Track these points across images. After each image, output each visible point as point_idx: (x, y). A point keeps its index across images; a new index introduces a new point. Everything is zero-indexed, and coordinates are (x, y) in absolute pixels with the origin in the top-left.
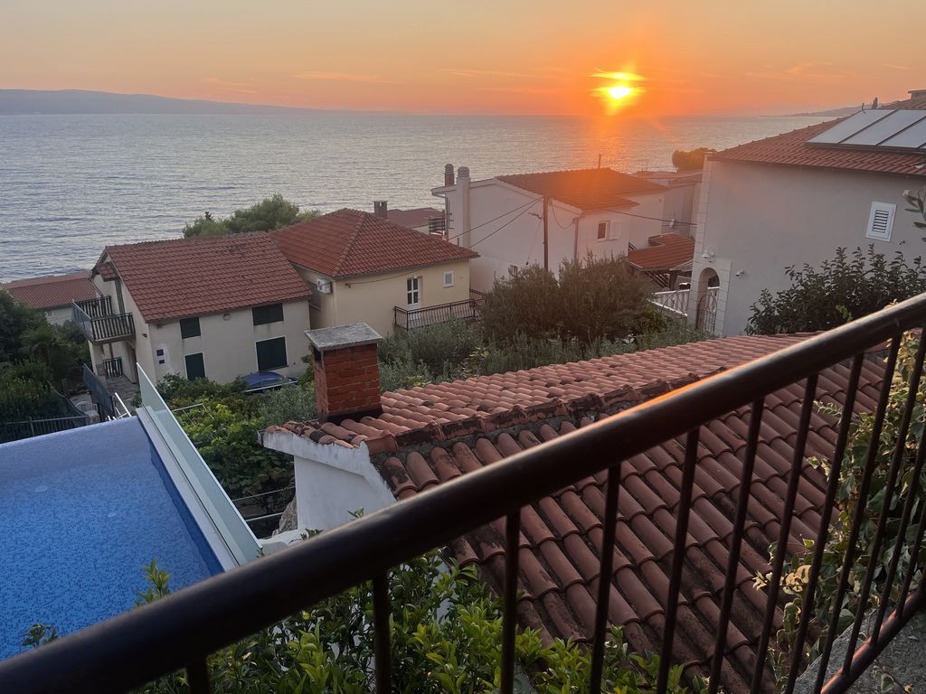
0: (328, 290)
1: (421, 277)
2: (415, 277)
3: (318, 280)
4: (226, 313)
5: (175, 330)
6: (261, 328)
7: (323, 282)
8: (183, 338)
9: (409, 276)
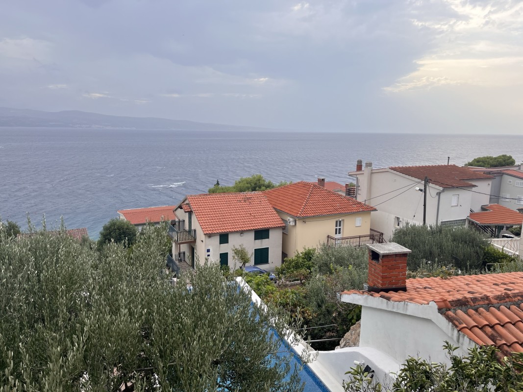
0: (294, 224)
1: (343, 220)
2: (340, 220)
3: (289, 218)
4: (242, 232)
5: (217, 239)
6: (258, 241)
7: (291, 219)
8: (220, 244)
9: (337, 219)
